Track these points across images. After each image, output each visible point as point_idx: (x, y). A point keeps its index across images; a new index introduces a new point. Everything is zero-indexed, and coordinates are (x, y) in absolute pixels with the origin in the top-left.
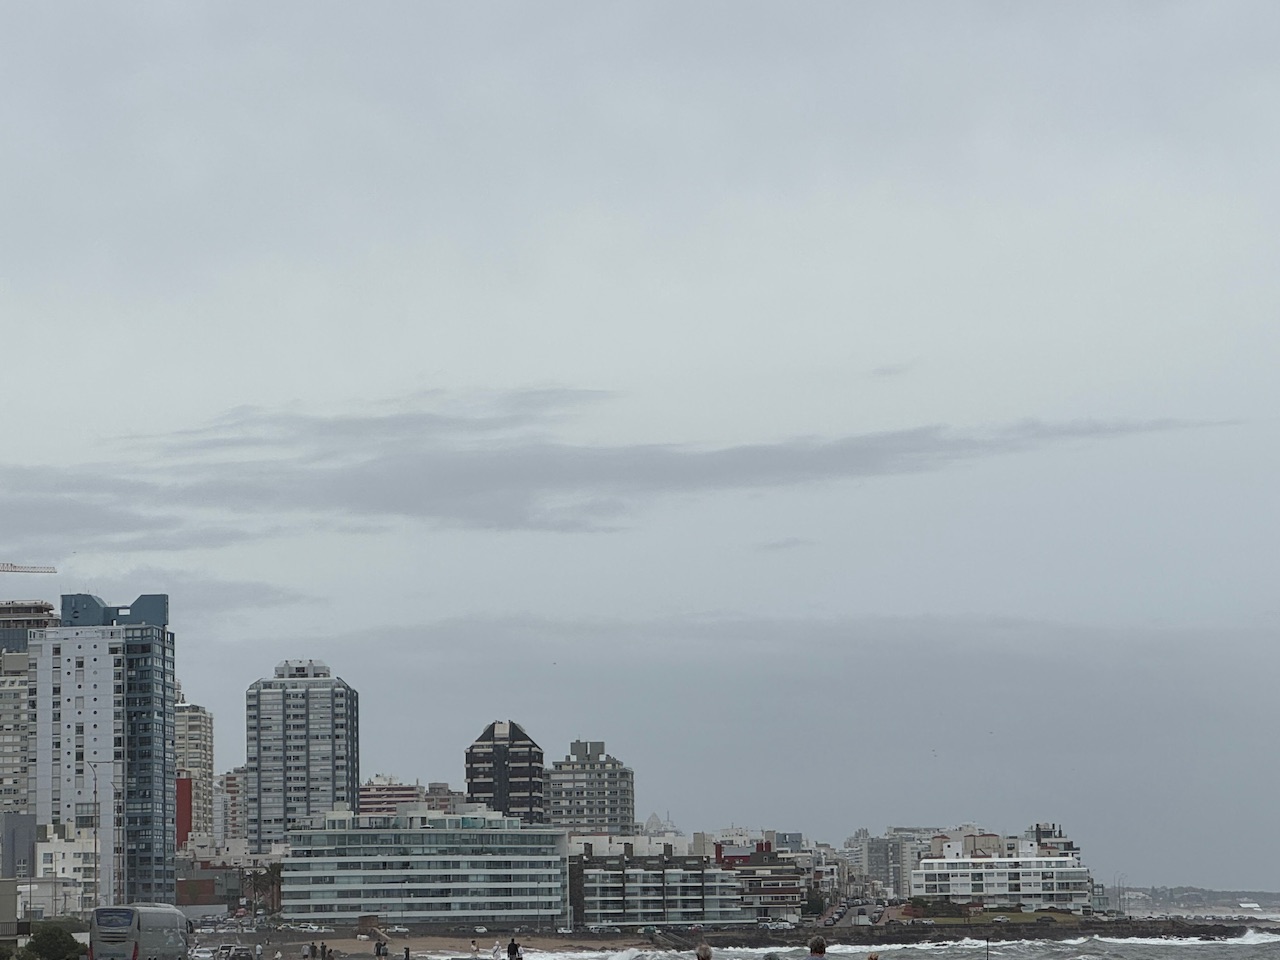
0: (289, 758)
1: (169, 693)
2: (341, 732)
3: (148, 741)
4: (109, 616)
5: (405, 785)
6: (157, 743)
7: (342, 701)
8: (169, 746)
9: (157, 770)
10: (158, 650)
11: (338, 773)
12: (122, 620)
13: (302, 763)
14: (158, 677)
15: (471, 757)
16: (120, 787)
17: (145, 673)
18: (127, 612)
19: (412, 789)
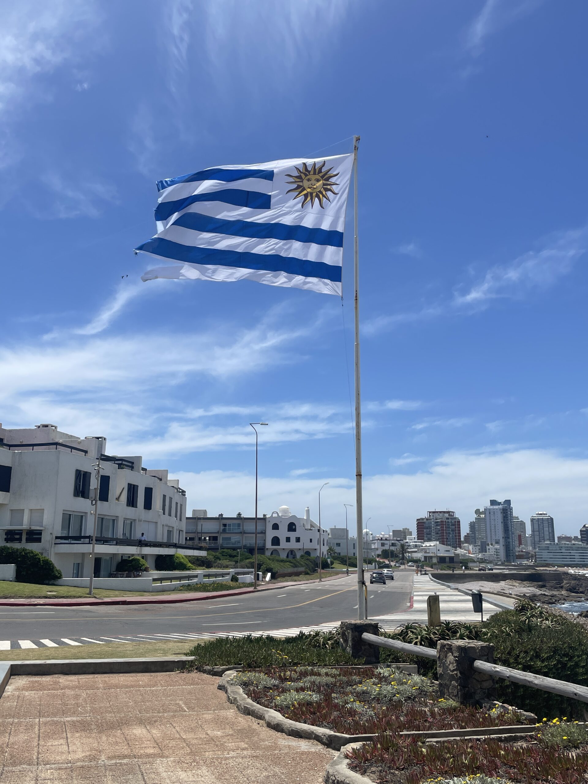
0: (540, 531)
1: (512, 518)
2: (550, 526)
3: (508, 527)
4: (499, 504)
5: (568, 536)
6: (510, 528)
7: (550, 520)
8: (513, 528)
9: (510, 533)
10: (509, 510)
11: (550, 534)
12: (502, 504)
13: (542, 532)
14: (509, 515)
15: (581, 531)
16: (503, 536)
17: (507, 515)
18: (503, 503)
19: (569, 537)
